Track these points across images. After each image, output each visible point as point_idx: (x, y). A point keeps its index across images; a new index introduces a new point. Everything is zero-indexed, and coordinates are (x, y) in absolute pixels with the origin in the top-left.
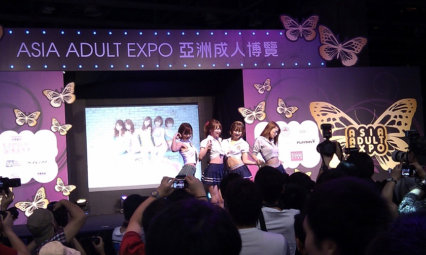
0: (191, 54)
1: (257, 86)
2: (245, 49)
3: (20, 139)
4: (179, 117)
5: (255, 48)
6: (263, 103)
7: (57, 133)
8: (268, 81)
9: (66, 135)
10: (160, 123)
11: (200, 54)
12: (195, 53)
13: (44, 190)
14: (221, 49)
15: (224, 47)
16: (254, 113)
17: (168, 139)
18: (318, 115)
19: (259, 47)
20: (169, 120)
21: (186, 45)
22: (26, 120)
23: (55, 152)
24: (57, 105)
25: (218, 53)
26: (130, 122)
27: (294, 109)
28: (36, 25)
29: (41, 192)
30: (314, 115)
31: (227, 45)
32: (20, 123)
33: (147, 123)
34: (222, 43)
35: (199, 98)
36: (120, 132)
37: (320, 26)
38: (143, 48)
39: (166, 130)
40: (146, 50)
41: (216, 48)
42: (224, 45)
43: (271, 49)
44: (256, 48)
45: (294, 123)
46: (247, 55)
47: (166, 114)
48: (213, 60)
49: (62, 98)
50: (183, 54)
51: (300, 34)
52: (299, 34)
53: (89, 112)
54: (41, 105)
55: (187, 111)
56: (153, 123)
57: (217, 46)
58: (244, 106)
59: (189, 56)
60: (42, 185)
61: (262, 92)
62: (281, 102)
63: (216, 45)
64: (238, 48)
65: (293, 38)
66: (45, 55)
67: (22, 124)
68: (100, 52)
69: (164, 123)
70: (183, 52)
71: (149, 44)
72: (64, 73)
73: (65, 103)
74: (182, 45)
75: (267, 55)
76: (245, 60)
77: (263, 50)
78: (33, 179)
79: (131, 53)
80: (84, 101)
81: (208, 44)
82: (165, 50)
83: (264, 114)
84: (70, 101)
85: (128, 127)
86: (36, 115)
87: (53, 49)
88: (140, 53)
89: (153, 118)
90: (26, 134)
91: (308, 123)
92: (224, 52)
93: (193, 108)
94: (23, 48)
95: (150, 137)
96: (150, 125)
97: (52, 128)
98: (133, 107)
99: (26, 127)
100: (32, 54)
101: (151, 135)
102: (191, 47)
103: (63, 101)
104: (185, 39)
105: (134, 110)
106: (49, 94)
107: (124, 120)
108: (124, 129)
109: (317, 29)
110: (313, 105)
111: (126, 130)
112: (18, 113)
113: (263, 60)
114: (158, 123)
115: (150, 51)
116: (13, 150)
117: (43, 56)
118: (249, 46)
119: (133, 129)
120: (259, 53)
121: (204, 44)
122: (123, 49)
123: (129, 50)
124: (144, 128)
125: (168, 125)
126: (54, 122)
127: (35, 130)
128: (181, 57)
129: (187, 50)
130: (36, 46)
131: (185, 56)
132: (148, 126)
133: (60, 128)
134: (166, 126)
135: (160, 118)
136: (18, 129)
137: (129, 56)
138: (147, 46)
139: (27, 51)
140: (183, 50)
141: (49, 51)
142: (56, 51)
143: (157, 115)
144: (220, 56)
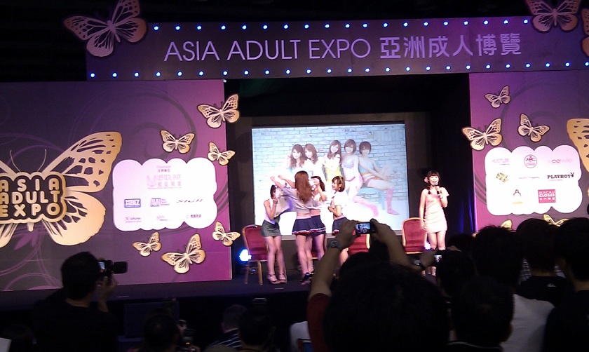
0: (396, 54)
1: (490, 97)
2: (472, 45)
3: (169, 171)
4: (379, 140)
5: (487, 44)
6: (499, 121)
7: (216, 162)
8: (506, 90)
9: (228, 164)
10: (352, 149)
11: (409, 53)
12: (401, 52)
13: (199, 238)
14: (440, 46)
15: (443, 42)
16: (485, 136)
17: (363, 171)
18: (579, 138)
19: (494, 42)
20: (366, 145)
21: (390, 41)
22: (176, 144)
23: (213, 188)
24: (216, 125)
25: (434, 51)
26: (311, 147)
27: (544, 129)
28: (188, 19)
29: (195, 240)
30: (573, 137)
31: (447, 39)
32: (169, 150)
33: (334, 149)
34: (440, 37)
35: (407, 114)
36: (298, 162)
37: (584, 10)
38: (330, 46)
39: (361, 159)
40: (334, 48)
41: (431, 45)
42: (442, 39)
43: (512, 45)
44: (489, 42)
45: (543, 149)
46: (476, 53)
47: (362, 137)
48: (427, 61)
49: (223, 115)
50: (385, 54)
51: (554, 23)
52: (551, 22)
53: (257, 134)
54: (195, 124)
55: (390, 132)
56: (343, 149)
57: (433, 42)
58: (470, 126)
59: (393, 56)
60: (196, 231)
61: (497, 106)
62: (524, 119)
63: (431, 40)
64: (462, 43)
65: (544, 28)
66: (201, 57)
67: (171, 150)
68: (272, 53)
69: (358, 149)
70: (385, 51)
71: (338, 41)
72: (225, 81)
73: (227, 121)
74: (384, 41)
75: (505, 52)
76: (471, 60)
77: (499, 45)
78: (184, 223)
79: (314, 53)
80: (250, 119)
81: (420, 39)
82: (360, 48)
83: (499, 137)
84: (232, 120)
85: (309, 154)
86: (189, 137)
87: (210, 50)
88: (326, 53)
89: (343, 142)
90: (176, 163)
91: (564, 151)
92: (443, 49)
93: (399, 128)
94: (172, 50)
95: (339, 168)
96: (339, 152)
97: (209, 155)
98: (316, 128)
99: (175, 154)
100: (184, 56)
101: (340, 166)
102: (395, 44)
103: (224, 120)
104: (387, 33)
105: (317, 131)
106: (205, 110)
107: (303, 144)
108: (304, 157)
109: (578, 15)
110: (571, 123)
111: (306, 158)
112: (165, 135)
113: (498, 60)
114: (350, 149)
115: (339, 50)
116: (160, 184)
117: (198, 59)
118: (479, 40)
119: (315, 158)
120: (493, 50)
121: (415, 40)
122: (303, 48)
123: (311, 49)
124: (330, 155)
125: (363, 151)
126: (212, 147)
127: (187, 158)
128: (382, 57)
129: (390, 47)
130: (188, 46)
131: (388, 56)
132: (336, 153)
133: (220, 155)
134: (361, 153)
135: (352, 142)
136: (166, 157)
137: (311, 57)
138: (335, 43)
139: (177, 53)
140: (386, 47)
141: (206, 53)
142: (214, 52)
143: (348, 138)
144: (438, 55)
